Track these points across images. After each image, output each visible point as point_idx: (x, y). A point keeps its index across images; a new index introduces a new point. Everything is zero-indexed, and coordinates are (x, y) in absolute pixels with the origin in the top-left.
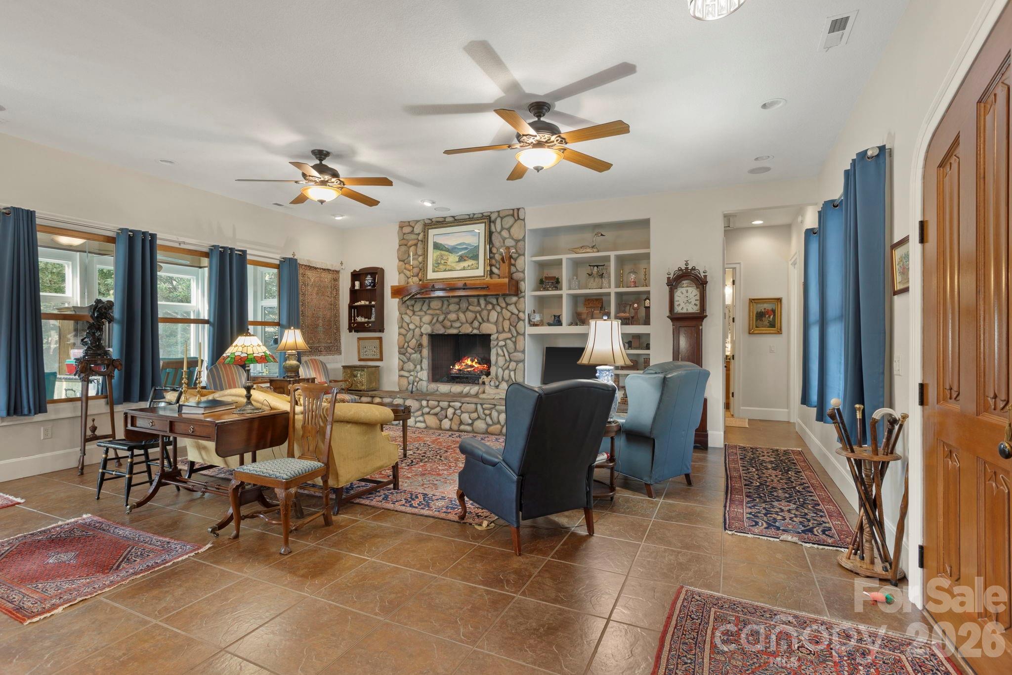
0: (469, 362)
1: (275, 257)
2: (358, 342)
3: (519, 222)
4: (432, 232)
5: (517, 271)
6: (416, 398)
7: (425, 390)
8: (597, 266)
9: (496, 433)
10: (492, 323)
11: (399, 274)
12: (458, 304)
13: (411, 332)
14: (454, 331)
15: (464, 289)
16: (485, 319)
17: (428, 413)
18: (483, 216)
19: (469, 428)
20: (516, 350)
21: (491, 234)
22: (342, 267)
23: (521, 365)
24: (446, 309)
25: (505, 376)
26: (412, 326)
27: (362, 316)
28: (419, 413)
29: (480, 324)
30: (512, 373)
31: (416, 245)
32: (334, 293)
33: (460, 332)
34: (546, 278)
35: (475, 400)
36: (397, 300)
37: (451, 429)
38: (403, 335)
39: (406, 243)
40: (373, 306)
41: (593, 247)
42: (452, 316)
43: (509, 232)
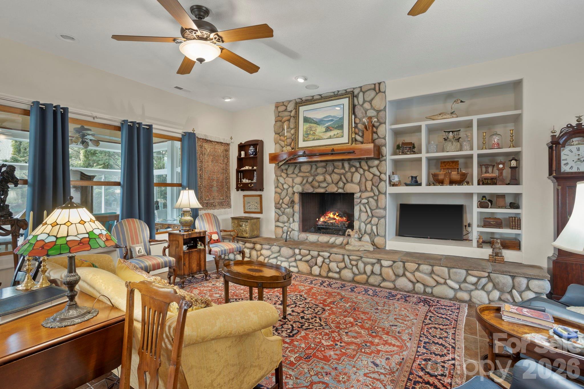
0: (331, 215)
1: (178, 132)
2: (244, 198)
3: (380, 94)
4: (302, 109)
5: (379, 137)
6: (290, 246)
7: (296, 238)
8: (453, 132)
9: (362, 282)
10: (355, 184)
11: (276, 144)
12: (325, 167)
13: (285, 191)
14: (322, 191)
15: (332, 154)
16: (349, 180)
17: (301, 260)
18: (346, 92)
19: (336, 276)
20: (377, 207)
21: (354, 106)
22: (231, 141)
23: (382, 220)
24: (315, 172)
25: (367, 230)
26: (286, 186)
27: (246, 179)
28: (293, 259)
29: (345, 184)
30: (374, 228)
31: (289, 120)
32: (226, 160)
33: (326, 191)
34: (403, 144)
35: (342, 251)
36: (273, 165)
37: (320, 275)
38: (279, 193)
39: (280, 119)
40: (255, 170)
41: (452, 113)
42: (320, 178)
43: (371, 104)
